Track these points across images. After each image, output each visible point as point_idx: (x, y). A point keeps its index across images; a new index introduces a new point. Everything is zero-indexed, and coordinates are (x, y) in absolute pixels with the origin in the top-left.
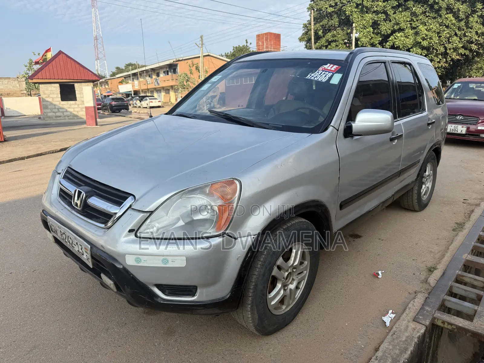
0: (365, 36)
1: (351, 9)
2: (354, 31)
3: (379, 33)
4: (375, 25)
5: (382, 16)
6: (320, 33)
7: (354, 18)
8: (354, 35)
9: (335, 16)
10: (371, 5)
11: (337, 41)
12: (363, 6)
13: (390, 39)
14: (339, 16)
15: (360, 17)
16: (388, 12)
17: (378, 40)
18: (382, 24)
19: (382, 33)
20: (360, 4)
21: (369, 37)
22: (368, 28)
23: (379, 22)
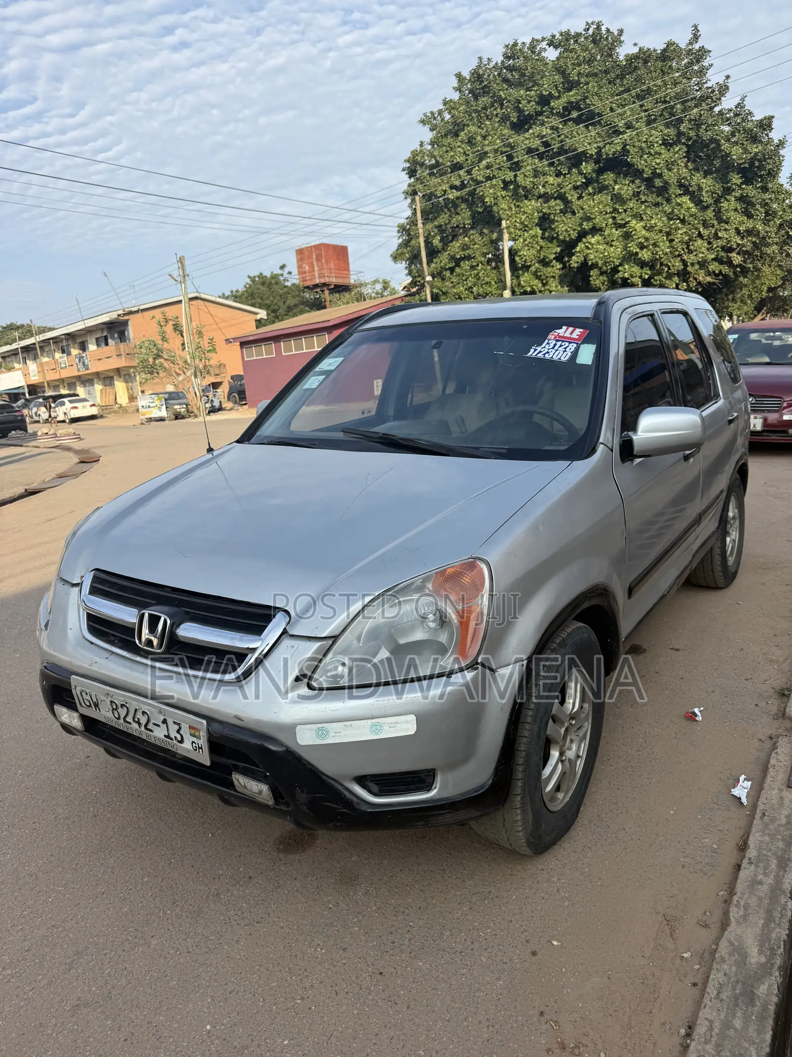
0: (527, 245)
1: (495, 193)
2: (506, 236)
3: (553, 238)
4: (545, 221)
5: (556, 205)
6: (436, 242)
7: (502, 209)
8: (507, 244)
9: (463, 206)
10: (533, 182)
11: (473, 258)
12: (517, 186)
13: (578, 249)
14: (471, 205)
15: (513, 206)
16: (567, 195)
17: (554, 251)
18: (559, 219)
19: (561, 237)
20: (511, 182)
21: (536, 246)
22: (531, 229)
23: (552, 216)
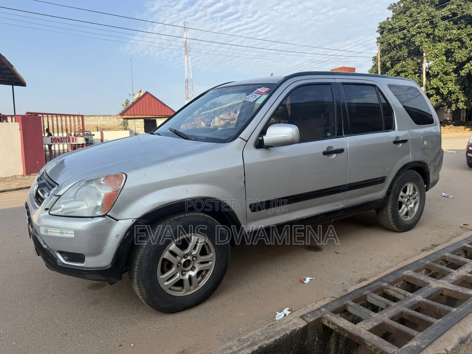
0: (437, 65)
1: (421, 40)
2: (425, 60)
3: (453, 61)
4: (448, 53)
5: (456, 44)
6: (388, 64)
7: (424, 48)
8: (425, 65)
9: (404, 47)
10: (444, 33)
11: (407, 72)
12: (435, 36)
13: (466, 66)
14: (408, 46)
15: (431, 46)
16: (463, 39)
17: (452, 68)
18: (457, 51)
19: (457, 61)
20: (431, 34)
21: (442, 65)
22: (440, 57)
23: (453, 50)
